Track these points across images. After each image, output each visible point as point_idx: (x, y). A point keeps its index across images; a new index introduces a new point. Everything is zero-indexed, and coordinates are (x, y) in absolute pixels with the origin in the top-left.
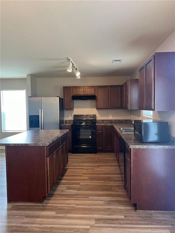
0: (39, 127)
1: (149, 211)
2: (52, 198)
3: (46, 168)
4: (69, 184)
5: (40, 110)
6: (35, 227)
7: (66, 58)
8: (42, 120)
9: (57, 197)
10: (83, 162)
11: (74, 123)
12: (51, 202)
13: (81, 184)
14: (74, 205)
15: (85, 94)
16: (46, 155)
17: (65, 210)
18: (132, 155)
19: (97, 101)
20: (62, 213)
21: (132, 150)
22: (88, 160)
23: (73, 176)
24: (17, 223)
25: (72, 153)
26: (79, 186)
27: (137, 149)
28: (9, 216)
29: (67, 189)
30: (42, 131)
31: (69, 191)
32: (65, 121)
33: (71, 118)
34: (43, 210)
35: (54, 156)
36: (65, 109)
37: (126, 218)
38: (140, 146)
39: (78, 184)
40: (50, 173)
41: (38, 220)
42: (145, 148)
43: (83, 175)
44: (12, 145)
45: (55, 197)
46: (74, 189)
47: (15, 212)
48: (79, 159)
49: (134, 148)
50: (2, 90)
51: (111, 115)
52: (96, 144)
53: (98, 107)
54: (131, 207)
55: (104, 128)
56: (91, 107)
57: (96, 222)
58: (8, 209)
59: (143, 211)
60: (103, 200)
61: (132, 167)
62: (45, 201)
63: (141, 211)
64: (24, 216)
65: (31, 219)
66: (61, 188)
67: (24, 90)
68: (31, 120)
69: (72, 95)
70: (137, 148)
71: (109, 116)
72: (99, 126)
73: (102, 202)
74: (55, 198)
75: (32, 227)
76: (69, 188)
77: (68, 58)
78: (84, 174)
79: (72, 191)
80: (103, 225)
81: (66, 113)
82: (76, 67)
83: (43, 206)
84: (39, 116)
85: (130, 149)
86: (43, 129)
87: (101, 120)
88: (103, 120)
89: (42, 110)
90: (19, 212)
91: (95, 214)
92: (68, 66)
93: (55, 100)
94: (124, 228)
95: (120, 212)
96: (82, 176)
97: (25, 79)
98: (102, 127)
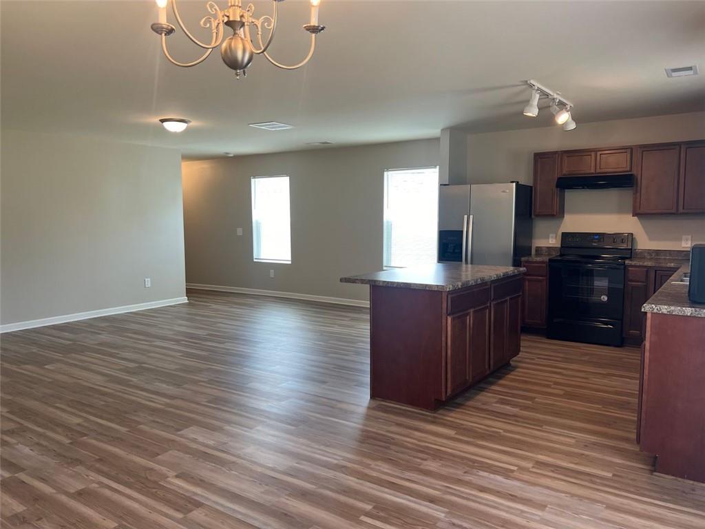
0: (462, 261)
1: (691, 482)
2: (458, 410)
3: (444, 339)
4: (506, 394)
5: (466, 216)
6: (408, 442)
7: (522, 81)
8: (468, 242)
9: (469, 410)
10: (566, 360)
11: (561, 255)
12: (452, 414)
13: (537, 400)
14: (501, 431)
15: (598, 171)
16: (444, 311)
17: (476, 432)
18: (648, 329)
19: (637, 192)
20: (469, 437)
21: (649, 315)
22: (586, 358)
23: (526, 382)
24: (379, 428)
25: (548, 338)
26: (530, 402)
27: (663, 314)
28: (368, 417)
29: (497, 402)
30: (466, 267)
31: (502, 406)
32: (536, 251)
33: (553, 241)
34: (433, 422)
35: (470, 320)
36: (537, 216)
37: (616, 478)
38: (672, 308)
39: (532, 399)
40: (452, 350)
41: (417, 434)
42: (689, 314)
43: (553, 386)
44: (381, 284)
45: (465, 409)
46: (515, 405)
47: (380, 414)
48: (559, 353)
49: (655, 311)
50: (388, 171)
51: (690, 237)
52: (622, 320)
53: (638, 211)
54: (645, 464)
55: (652, 275)
56: (620, 211)
57: (535, 466)
58: (369, 408)
59: (674, 478)
60: (574, 438)
61: (647, 361)
62: (441, 411)
63: (666, 476)
64: (394, 422)
65: (405, 429)
66: (487, 398)
67: (435, 167)
68: (445, 241)
69: (557, 175)
70: (665, 311)
71: (680, 240)
72: (635, 266)
73: (573, 441)
74: (464, 411)
75: (403, 441)
76: (503, 402)
77: (527, 81)
78: (556, 383)
79: (508, 407)
80: (551, 474)
81: (540, 226)
82: (558, 98)
83: (435, 417)
84: (462, 232)
85: (646, 313)
86: (471, 264)
87: (650, 252)
88: (658, 252)
89: (471, 216)
90: (385, 415)
91: (542, 455)
92: (527, 102)
93: (504, 192)
94: (598, 490)
95: (608, 465)
96: (548, 386)
97: (437, 140)
98: (647, 271)
